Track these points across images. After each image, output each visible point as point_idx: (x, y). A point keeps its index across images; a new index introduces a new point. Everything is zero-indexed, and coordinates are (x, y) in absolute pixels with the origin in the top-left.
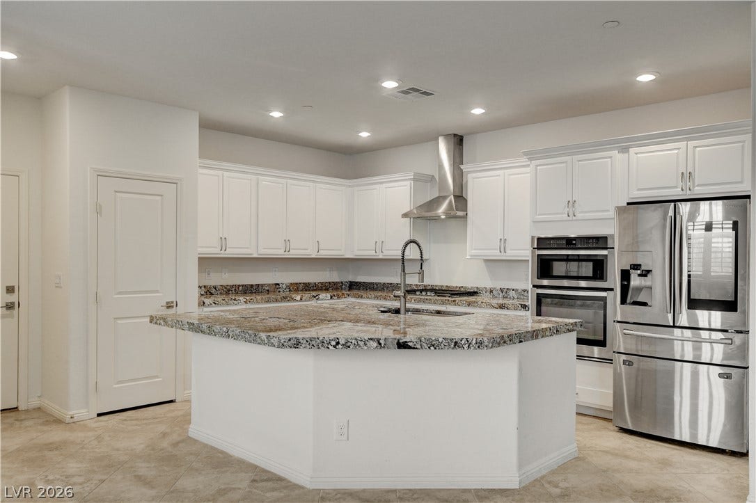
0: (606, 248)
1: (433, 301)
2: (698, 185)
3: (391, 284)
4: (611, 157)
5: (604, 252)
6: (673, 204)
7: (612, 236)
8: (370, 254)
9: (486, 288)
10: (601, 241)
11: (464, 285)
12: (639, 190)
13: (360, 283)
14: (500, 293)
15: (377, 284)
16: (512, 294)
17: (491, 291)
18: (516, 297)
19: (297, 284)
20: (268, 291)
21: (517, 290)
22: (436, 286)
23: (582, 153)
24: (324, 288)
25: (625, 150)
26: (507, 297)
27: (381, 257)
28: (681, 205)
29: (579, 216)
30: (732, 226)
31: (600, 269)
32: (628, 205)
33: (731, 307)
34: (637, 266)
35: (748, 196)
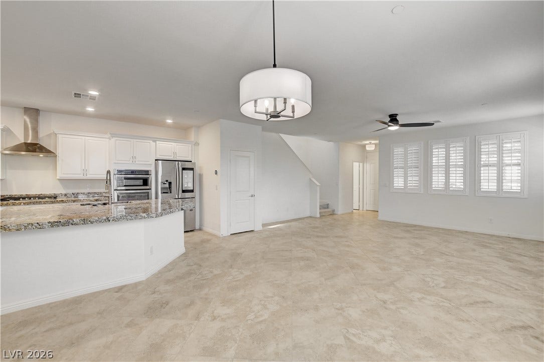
2: (178, 157)
4: (150, 143)
5: (148, 176)
6: (177, 162)
9: (62, 194)
10: (147, 172)
11: (43, 193)
12: (160, 155)
14: (72, 195)
16: (80, 195)
17: (65, 195)
21: (84, 193)
25: (155, 141)
26: (77, 197)
28: (180, 162)
29: (137, 162)
30: (192, 169)
31: (146, 182)
32: (156, 160)
33: (192, 191)
34: (167, 181)
35: (191, 161)
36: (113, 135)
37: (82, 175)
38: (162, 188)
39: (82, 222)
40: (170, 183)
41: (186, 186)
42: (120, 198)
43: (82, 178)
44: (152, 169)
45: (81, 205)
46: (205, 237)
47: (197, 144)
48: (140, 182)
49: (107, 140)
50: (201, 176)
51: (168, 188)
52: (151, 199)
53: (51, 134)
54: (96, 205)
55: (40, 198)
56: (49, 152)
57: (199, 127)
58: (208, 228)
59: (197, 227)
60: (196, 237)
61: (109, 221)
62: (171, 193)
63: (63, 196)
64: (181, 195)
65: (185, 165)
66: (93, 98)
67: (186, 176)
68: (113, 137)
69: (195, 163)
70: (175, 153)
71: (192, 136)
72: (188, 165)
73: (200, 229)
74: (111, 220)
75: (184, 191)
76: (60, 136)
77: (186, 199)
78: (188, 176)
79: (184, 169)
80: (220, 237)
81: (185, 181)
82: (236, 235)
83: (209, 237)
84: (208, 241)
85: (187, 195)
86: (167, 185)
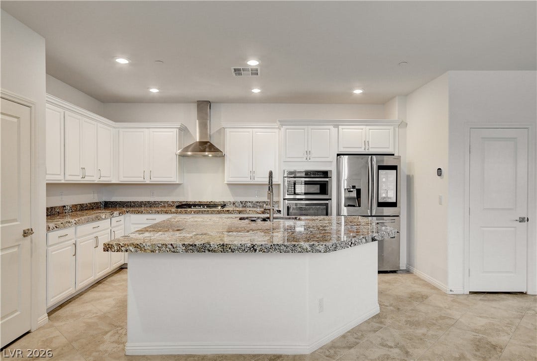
0: (328, 178)
1: (210, 212)
2: (371, 148)
3: (148, 202)
4: (329, 129)
5: (327, 179)
6: (370, 156)
7: (331, 171)
8: (139, 180)
9: (230, 202)
10: (325, 174)
11: (213, 201)
12: (344, 148)
13: (116, 202)
14: (241, 204)
15: (134, 202)
16: (248, 204)
17: (234, 204)
18: (252, 206)
19: (76, 205)
20: (58, 212)
21: (252, 202)
22: (190, 202)
23: (312, 125)
24: (91, 208)
25: (337, 126)
26: (245, 207)
27: (148, 182)
28: (374, 157)
29: (312, 160)
30: (394, 168)
31: (324, 189)
32: (338, 155)
33: (394, 205)
34: (354, 187)
35: (393, 155)
36: (283, 123)
37: (249, 179)
38: (347, 199)
39: (220, 248)
40: (359, 191)
41: (384, 195)
42: (291, 210)
43: (249, 183)
44: (331, 168)
45: (241, 219)
46: (418, 289)
47: (403, 125)
48: (316, 189)
49: (277, 130)
50: (410, 179)
51: (356, 200)
52: (331, 215)
53: (220, 129)
54: (254, 221)
55: (210, 206)
56: (217, 150)
57: (406, 96)
58: (422, 270)
59: (403, 265)
60: (400, 285)
61: (256, 250)
62: (359, 206)
63: (232, 205)
64: (375, 210)
65: (383, 161)
66: (255, 72)
67: (384, 180)
68: (282, 125)
69: (399, 158)
70: (366, 143)
71: (395, 113)
72: (388, 161)
73: (408, 271)
74: (258, 249)
75: (381, 205)
76: (227, 130)
77: (385, 218)
78: (387, 179)
79: (381, 168)
80: (445, 294)
81: (382, 187)
82: (481, 296)
83: (425, 291)
84: (423, 298)
85: (387, 211)
86: (354, 194)
